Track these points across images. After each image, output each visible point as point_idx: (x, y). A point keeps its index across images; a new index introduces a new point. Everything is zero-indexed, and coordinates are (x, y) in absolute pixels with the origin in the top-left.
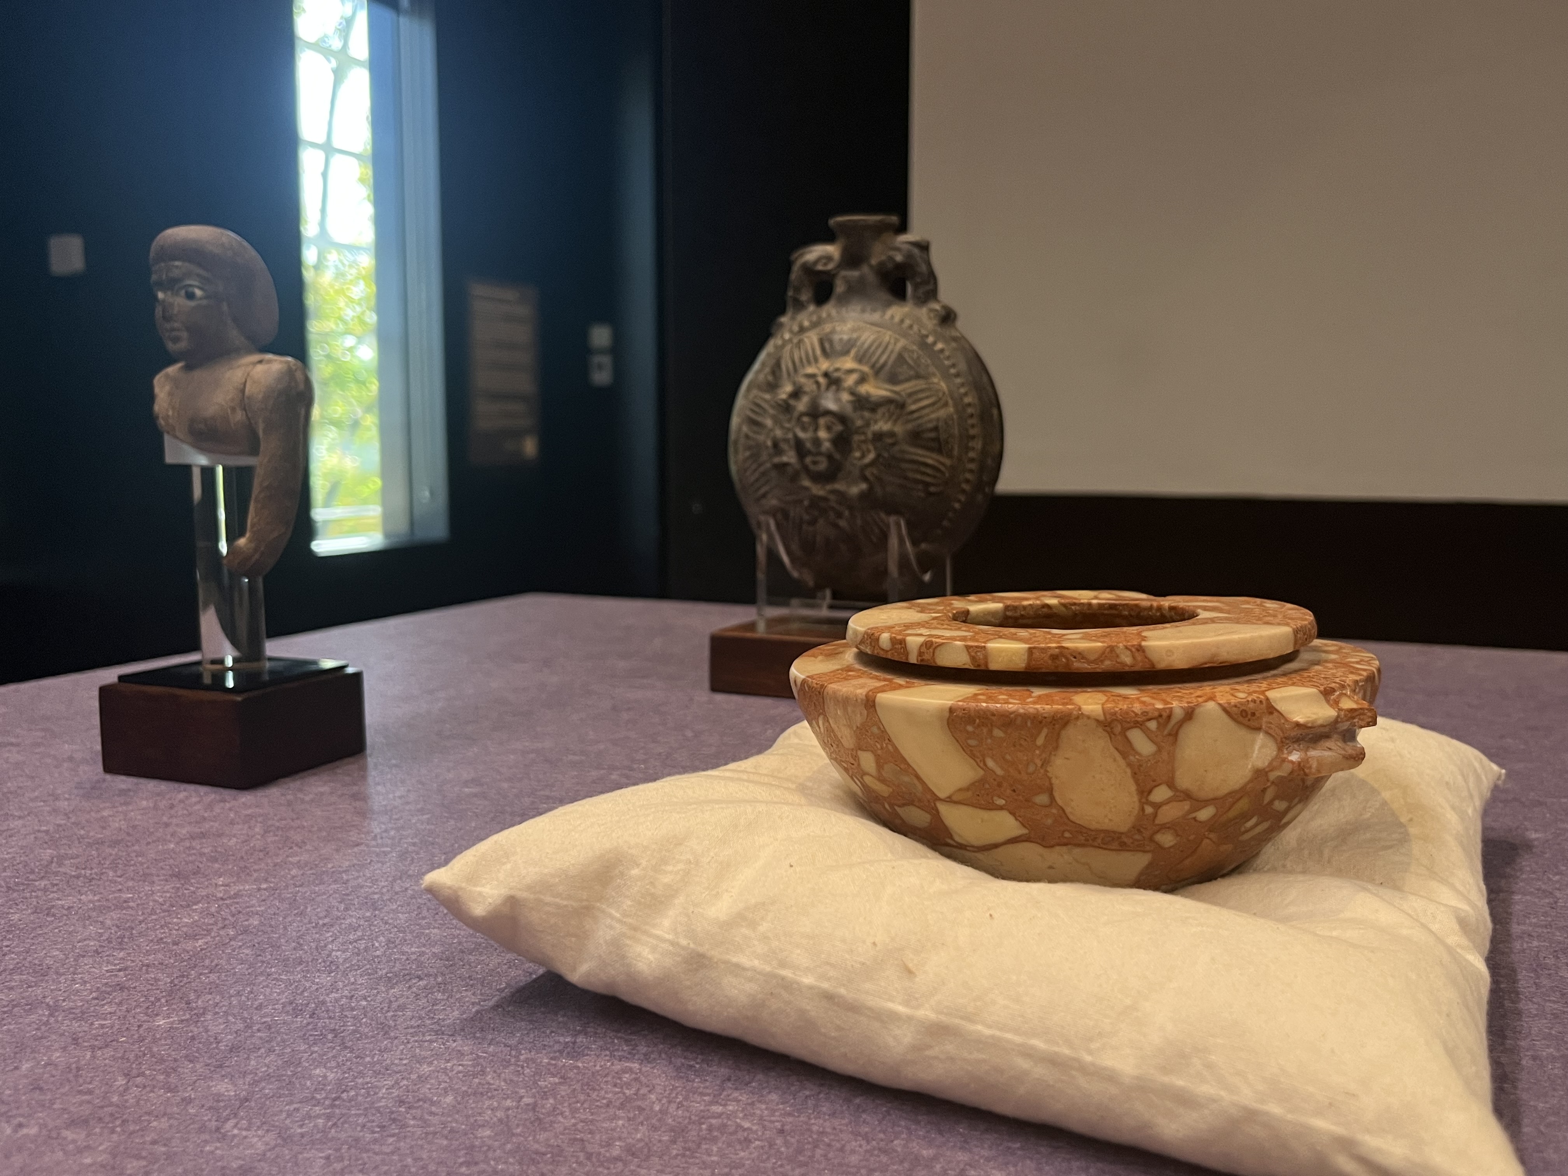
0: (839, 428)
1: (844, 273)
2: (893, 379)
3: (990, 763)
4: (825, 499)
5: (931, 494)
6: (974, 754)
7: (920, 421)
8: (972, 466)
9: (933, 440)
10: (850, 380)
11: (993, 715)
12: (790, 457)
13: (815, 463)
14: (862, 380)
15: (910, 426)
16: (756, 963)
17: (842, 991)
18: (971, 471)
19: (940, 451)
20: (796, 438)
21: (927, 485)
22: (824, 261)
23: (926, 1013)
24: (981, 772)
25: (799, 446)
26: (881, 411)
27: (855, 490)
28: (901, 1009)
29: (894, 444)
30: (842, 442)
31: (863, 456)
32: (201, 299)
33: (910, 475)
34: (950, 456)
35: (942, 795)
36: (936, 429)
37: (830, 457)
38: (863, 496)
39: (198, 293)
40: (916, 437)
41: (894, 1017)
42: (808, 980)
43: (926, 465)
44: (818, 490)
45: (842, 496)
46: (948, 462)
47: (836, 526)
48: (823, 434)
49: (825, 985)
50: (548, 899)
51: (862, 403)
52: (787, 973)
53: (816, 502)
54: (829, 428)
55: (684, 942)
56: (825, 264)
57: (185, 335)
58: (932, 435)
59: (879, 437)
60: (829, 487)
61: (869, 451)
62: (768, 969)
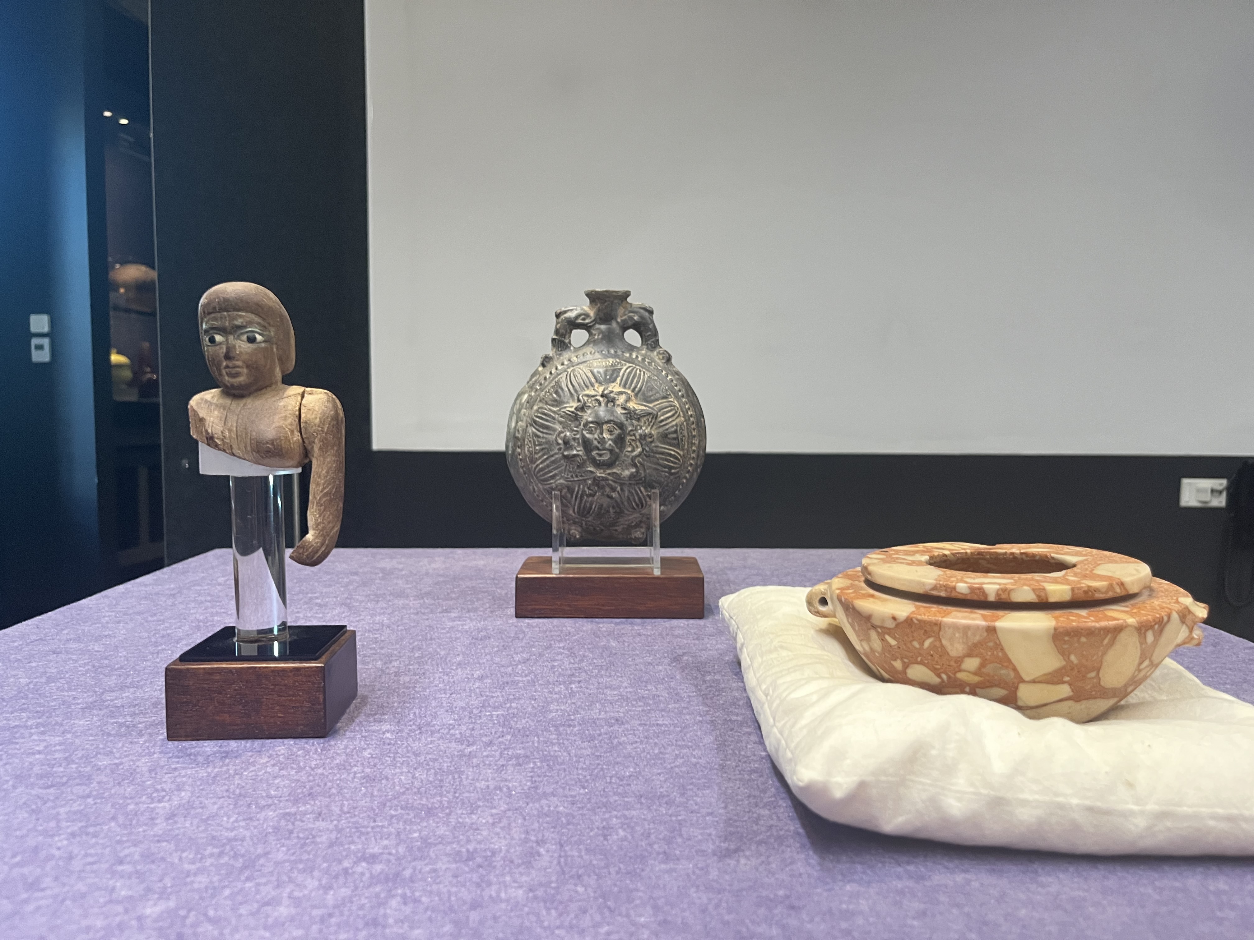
0: (617, 432)
1: (597, 326)
2: (647, 400)
3: (1073, 657)
4: (605, 479)
5: (672, 474)
6: (1064, 653)
7: (667, 427)
8: (693, 455)
9: (674, 439)
10: (622, 399)
11: (1082, 629)
12: (578, 451)
13: (600, 455)
14: (628, 400)
15: (661, 430)
16: (1037, 797)
17: (1099, 804)
18: (693, 458)
19: (677, 446)
20: (583, 436)
21: (671, 468)
22: (583, 316)
23: (1151, 807)
24: (1064, 663)
25: (587, 444)
26: (643, 420)
27: (627, 473)
28: (1135, 808)
29: (651, 442)
30: (620, 441)
31: (633, 451)
32: (260, 343)
33: (661, 461)
34: (683, 450)
35: (1027, 678)
36: (676, 432)
37: (611, 451)
38: (632, 476)
39: (259, 338)
40: (664, 437)
41: (1132, 813)
42: (1075, 801)
43: (670, 455)
44: (599, 473)
45: (617, 477)
46: (681, 453)
47: (611, 497)
48: (606, 435)
49: (1087, 802)
50: (883, 778)
51: (631, 414)
52: (1061, 799)
53: (597, 481)
54: (610, 432)
55: (984, 791)
56: (584, 319)
57: (245, 371)
58: (674, 436)
59: (643, 437)
60: (608, 471)
61: (637, 447)
62: (1047, 798)
